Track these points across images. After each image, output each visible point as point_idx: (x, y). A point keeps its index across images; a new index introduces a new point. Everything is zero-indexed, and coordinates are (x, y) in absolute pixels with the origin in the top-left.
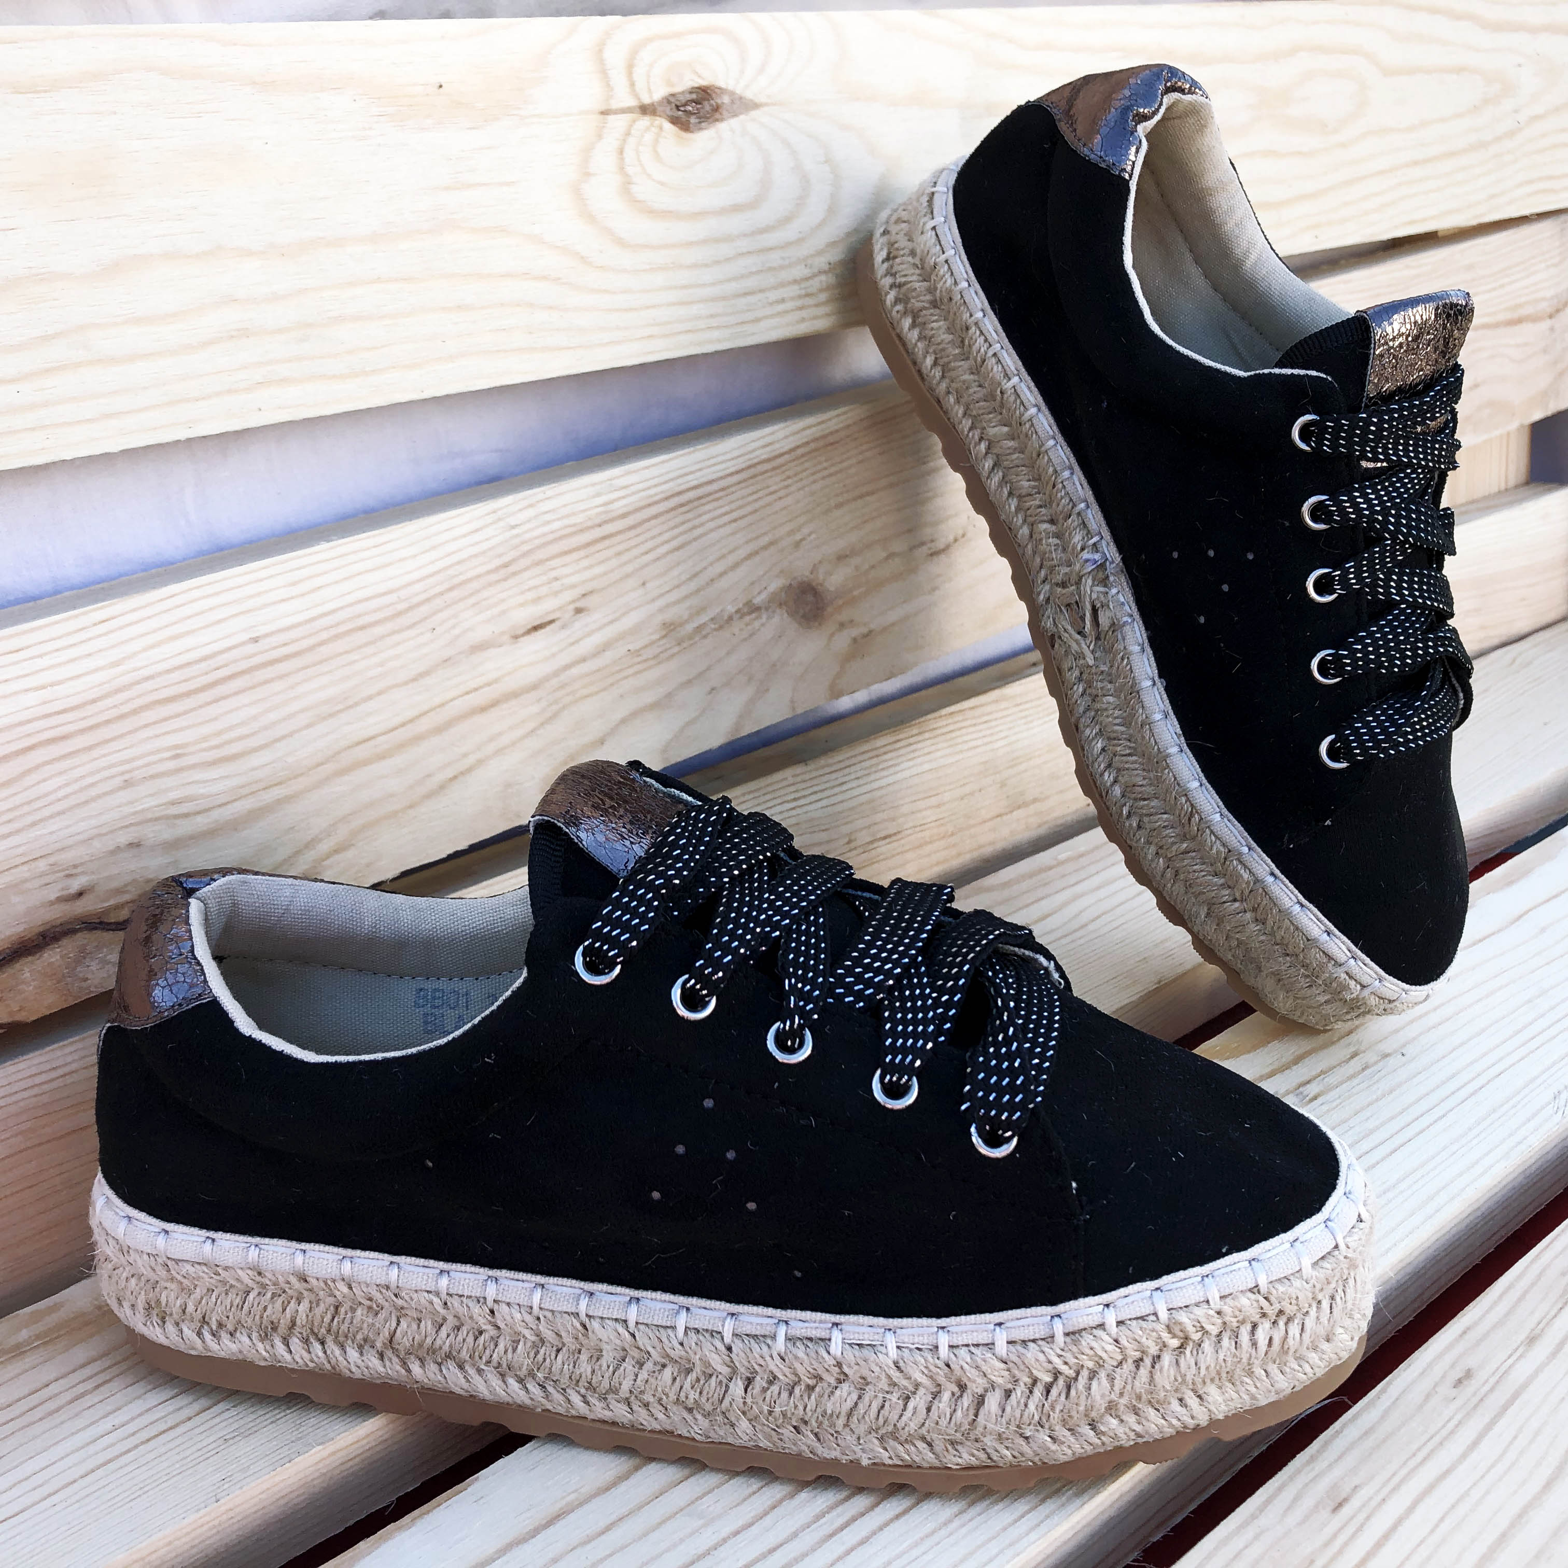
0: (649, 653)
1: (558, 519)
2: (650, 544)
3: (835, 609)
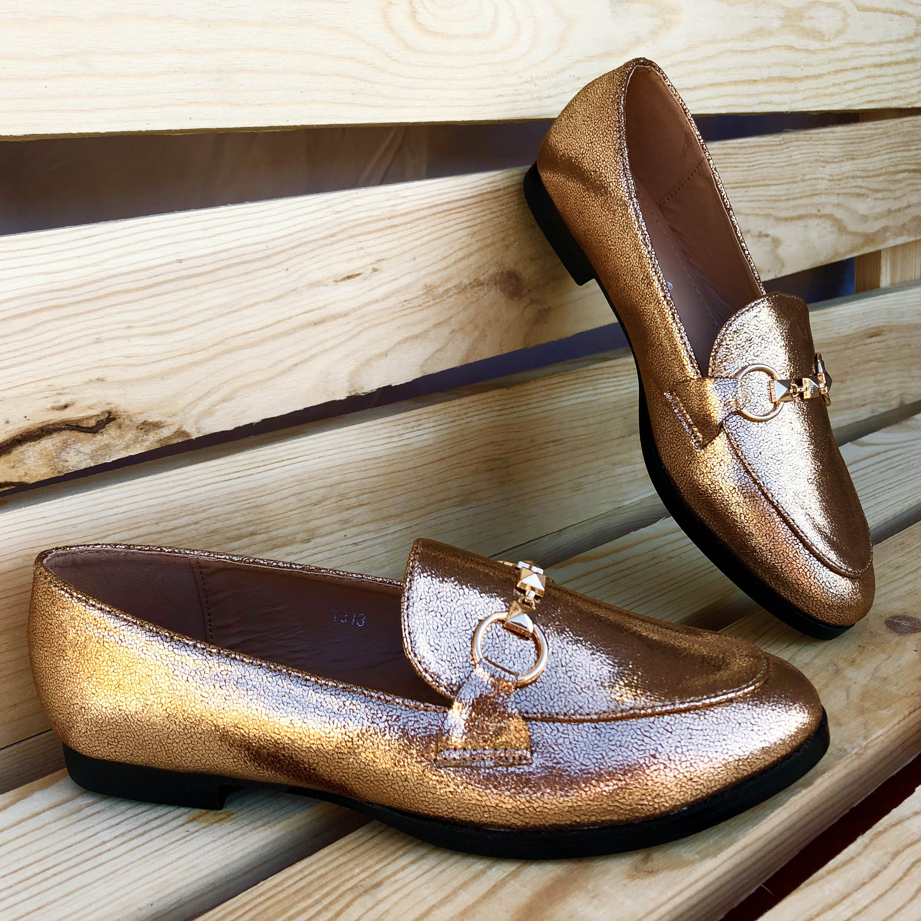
0: (415, 303)
2: (419, 235)
3: (528, 291)
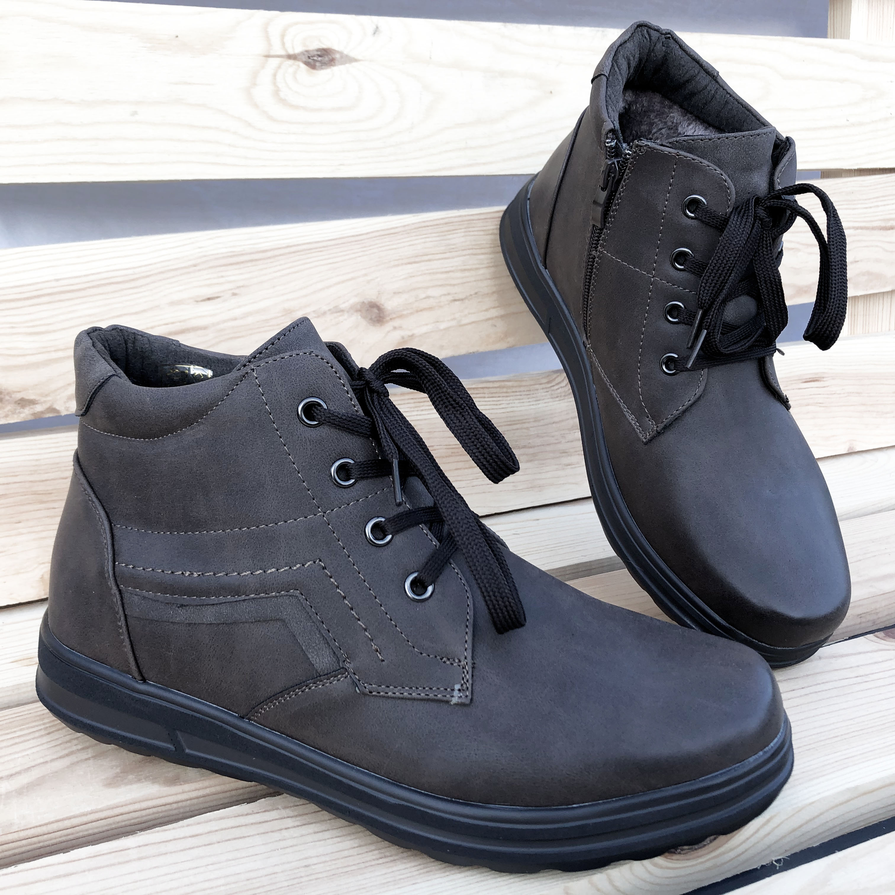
3: (391, 319)
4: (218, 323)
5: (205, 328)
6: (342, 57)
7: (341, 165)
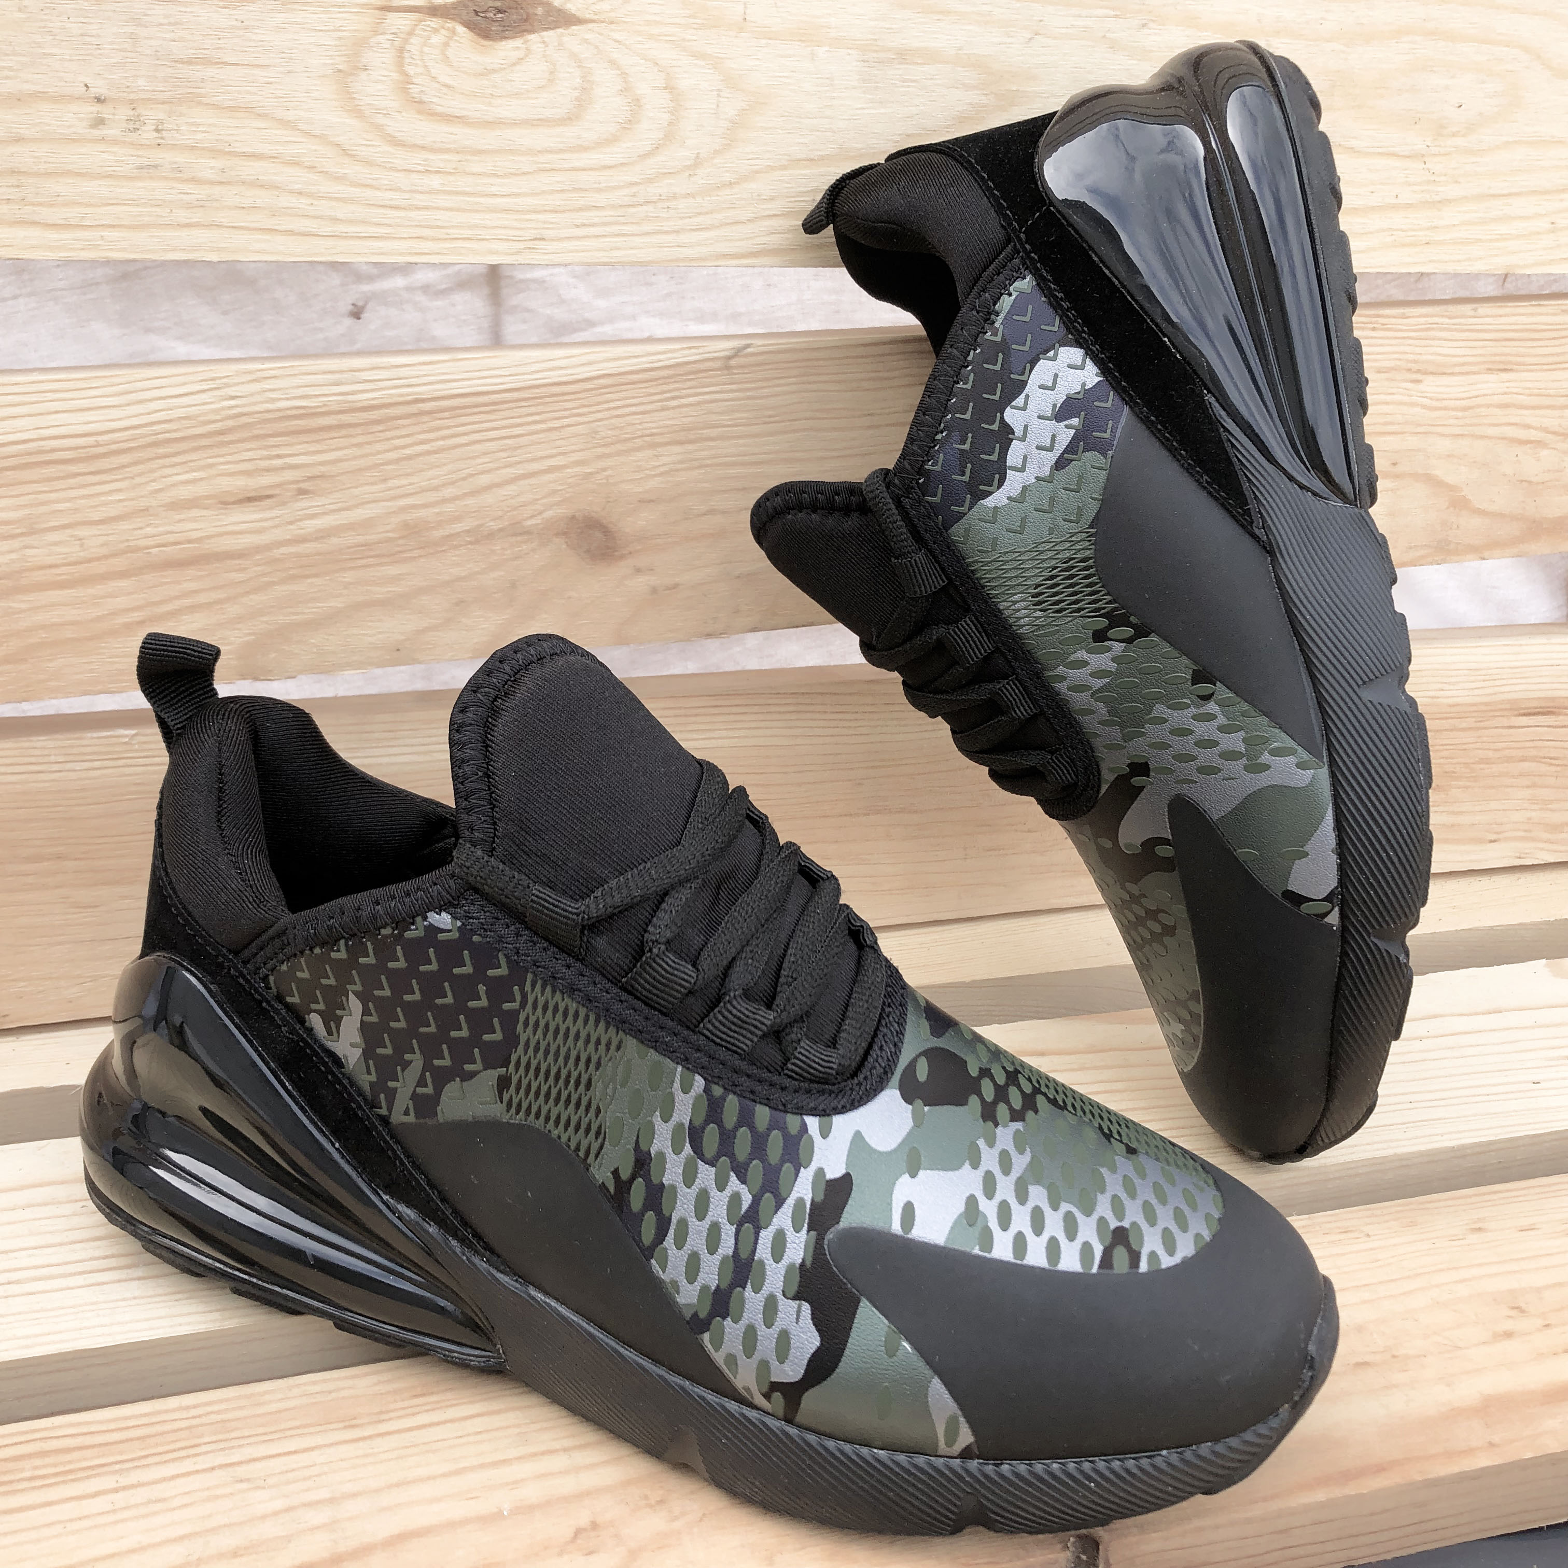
1: (288, 399)
3: (631, 553)
4: (268, 547)
5: (240, 555)
6: (548, 13)
7: (535, 239)
